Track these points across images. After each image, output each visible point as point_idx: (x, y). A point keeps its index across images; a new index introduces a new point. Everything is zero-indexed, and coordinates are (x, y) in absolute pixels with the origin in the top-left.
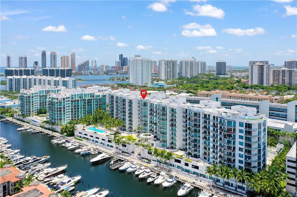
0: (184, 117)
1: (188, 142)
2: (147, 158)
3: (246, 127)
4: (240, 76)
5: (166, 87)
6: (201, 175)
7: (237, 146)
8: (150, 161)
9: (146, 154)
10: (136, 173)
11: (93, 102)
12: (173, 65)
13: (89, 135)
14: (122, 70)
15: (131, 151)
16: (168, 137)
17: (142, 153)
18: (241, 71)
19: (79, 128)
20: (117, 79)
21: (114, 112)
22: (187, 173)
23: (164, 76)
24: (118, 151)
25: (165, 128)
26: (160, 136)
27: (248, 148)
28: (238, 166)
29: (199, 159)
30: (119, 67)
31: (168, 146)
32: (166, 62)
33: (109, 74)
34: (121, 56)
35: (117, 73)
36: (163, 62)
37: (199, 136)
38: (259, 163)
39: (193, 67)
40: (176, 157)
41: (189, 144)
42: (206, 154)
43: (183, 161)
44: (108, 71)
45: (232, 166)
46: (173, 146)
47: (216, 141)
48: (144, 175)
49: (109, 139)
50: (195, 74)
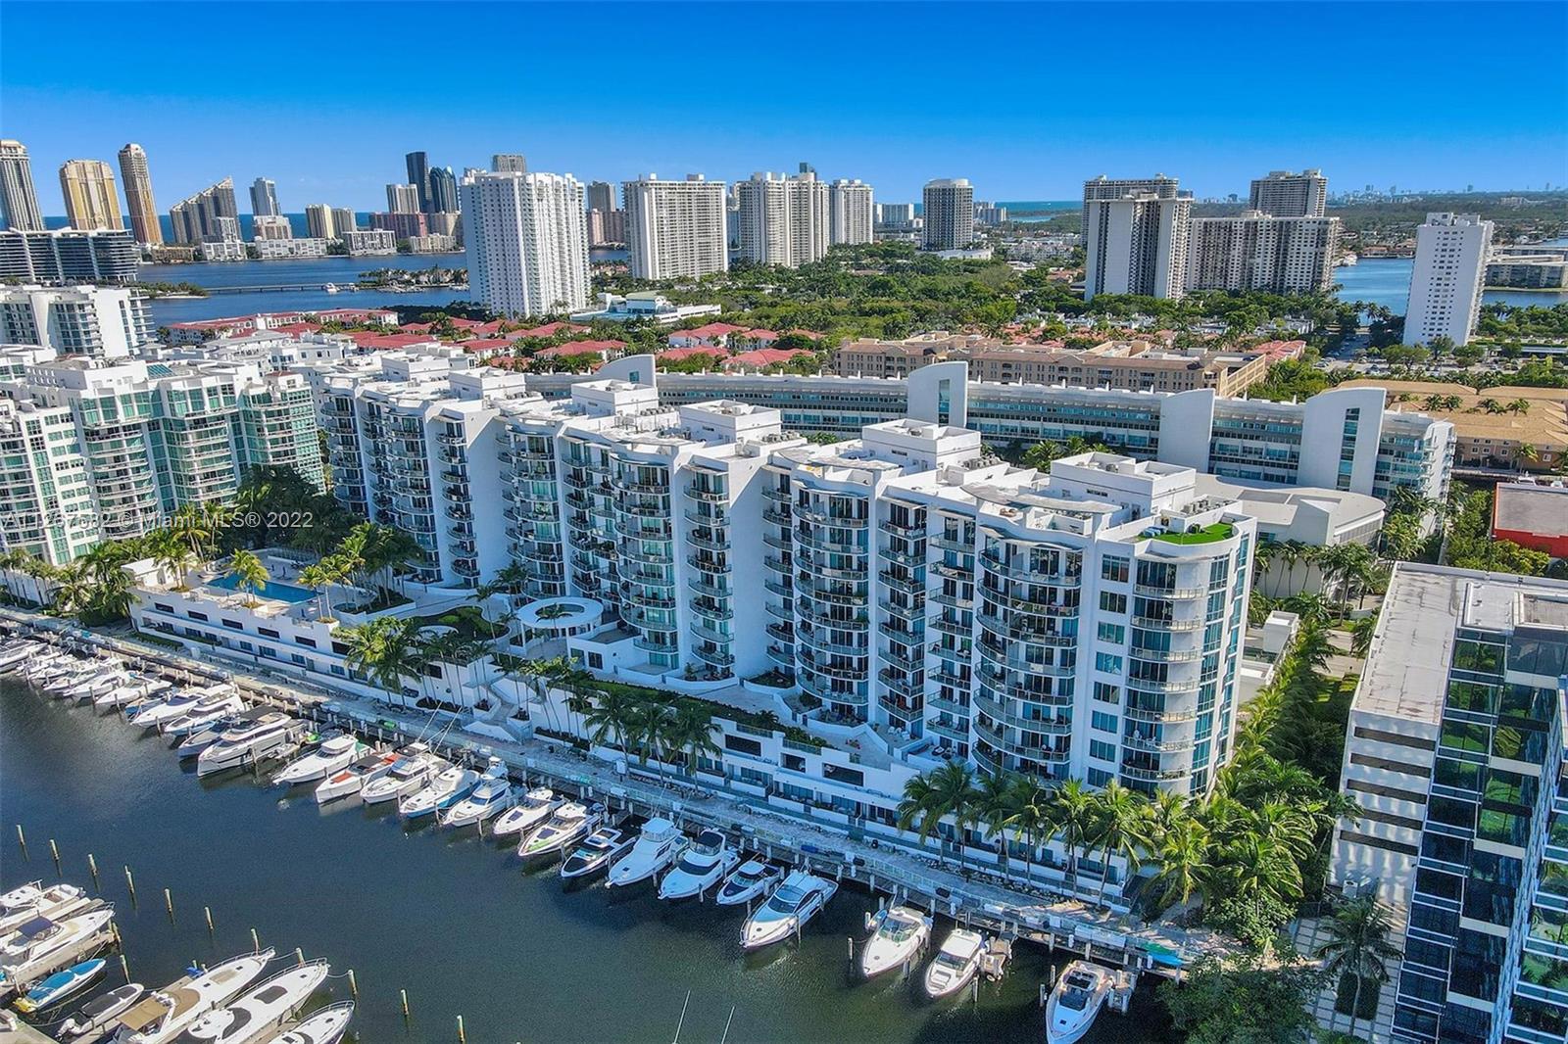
0: (769, 514)
1: (797, 594)
2: (564, 729)
3: (1142, 580)
4: (1039, 250)
5: (666, 319)
6: (876, 813)
7: (1086, 675)
8: (584, 744)
9: (556, 710)
10: (502, 827)
11: (237, 429)
12: (704, 208)
13: (215, 617)
14: (431, 231)
15: (470, 697)
16: (684, 619)
17: (534, 708)
18: (1040, 226)
19: (151, 581)
20: (403, 283)
21: (367, 484)
22: (799, 807)
23: (653, 260)
24: (397, 699)
25: (660, 576)
26: (634, 613)
27: (1143, 687)
28: (1083, 768)
29: (865, 727)
30: (413, 218)
31: (682, 664)
32: (663, 193)
33: (357, 253)
34: (415, 161)
35: (404, 249)
36: (646, 194)
37: (864, 619)
38: (1200, 753)
39: (808, 214)
40: (730, 727)
41: (807, 654)
42: (902, 705)
43: (773, 746)
44: (348, 238)
45: (1050, 770)
46: (712, 661)
47: (958, 645)
48: (549, 838)
49: (339, 641)
50: (819, 249)
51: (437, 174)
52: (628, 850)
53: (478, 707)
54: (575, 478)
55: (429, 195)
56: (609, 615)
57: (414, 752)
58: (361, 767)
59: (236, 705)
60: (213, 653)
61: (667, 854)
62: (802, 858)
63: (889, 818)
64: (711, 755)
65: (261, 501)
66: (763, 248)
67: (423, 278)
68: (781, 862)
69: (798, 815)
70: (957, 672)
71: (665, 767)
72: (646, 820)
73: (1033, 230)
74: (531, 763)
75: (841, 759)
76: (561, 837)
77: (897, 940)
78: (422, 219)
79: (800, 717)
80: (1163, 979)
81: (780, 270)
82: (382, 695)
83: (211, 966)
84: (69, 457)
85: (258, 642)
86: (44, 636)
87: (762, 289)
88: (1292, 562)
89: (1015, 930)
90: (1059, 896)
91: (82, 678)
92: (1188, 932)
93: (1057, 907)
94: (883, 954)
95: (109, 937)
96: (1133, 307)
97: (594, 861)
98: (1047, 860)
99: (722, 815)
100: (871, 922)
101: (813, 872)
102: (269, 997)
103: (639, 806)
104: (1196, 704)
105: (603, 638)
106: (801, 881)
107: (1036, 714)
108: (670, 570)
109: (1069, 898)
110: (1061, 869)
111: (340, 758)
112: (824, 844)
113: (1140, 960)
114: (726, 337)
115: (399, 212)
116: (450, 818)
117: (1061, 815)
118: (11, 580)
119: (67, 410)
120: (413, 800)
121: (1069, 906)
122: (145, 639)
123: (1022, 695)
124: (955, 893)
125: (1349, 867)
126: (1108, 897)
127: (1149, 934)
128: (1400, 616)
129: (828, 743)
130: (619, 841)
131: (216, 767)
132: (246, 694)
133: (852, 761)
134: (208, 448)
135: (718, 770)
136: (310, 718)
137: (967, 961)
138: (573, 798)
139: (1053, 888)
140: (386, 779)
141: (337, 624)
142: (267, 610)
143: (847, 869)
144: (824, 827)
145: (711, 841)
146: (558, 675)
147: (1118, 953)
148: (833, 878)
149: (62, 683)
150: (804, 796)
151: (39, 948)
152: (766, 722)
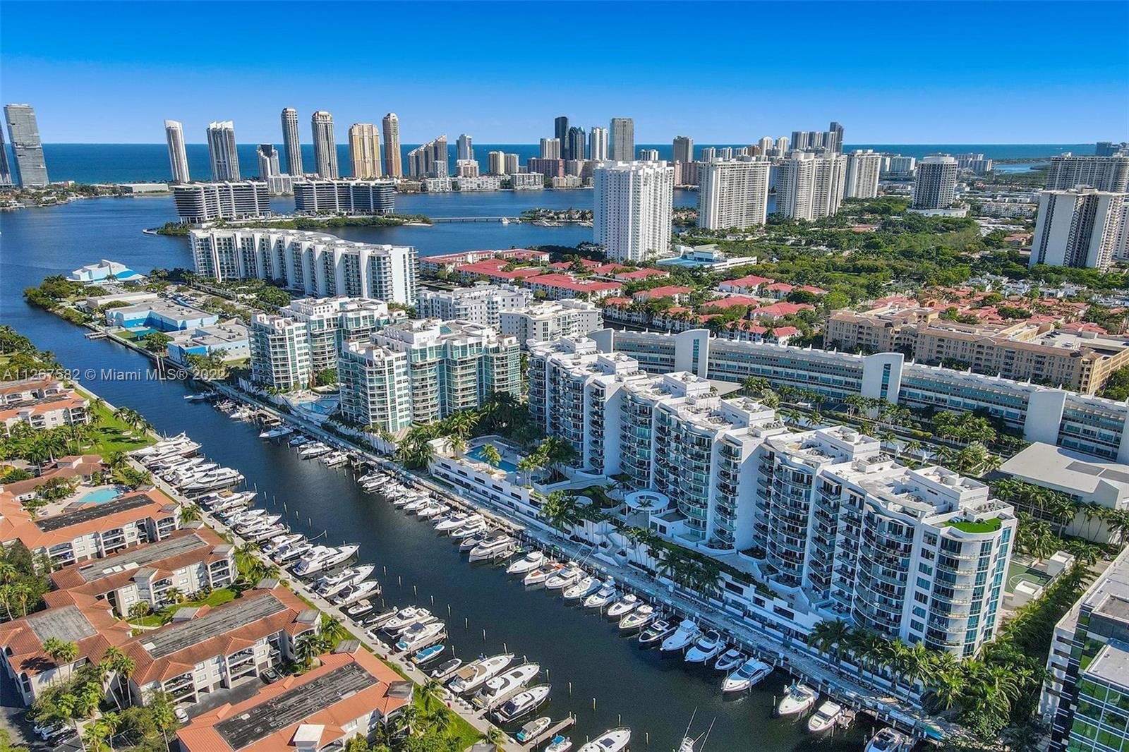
0: (762, 470)
2: (644, 564)
3: (943, 547)
4: (1007, 209)
5: (719, 267)
6: (798, 635)
7: (911, 588)
8: (653, 573)
9: (641, 553)
10: (612, 612)
11: (480, 365)
12: (753, 180)
13: (472, 475)
14: (567, 172)
15: (597, 539)
16: (711, 514)
17: (629, 551)
18: (1019, 177)
19: (440, 451)
20: (549, 218)
21: (547, 407)
22: (760, 625)
23: (715, 216)
24: (560, 534)
25: (701, 491)
26: (686, 508)
27: (941, 599)
28: (906, 633)
29: (799, 588)
30: (556, 163)
31: (707, 538)
32: (726, 171)
33: (519, 188)
34: (560, 123)
35: (548, 185)
36: (714, 172)
37: (804, 534)
38: (971, 635)
39: (828, 180)
40: (729, 578)
41: (773, 545)
42: (819, 580)
43: (750, 592)
44: (514, 178)
45: (890, 630)
46: (723, 539)
47: (851, 557)
48: (634, 622)
49: (534, 499)
50: (833, 206)
51: (573, 131)
52: (673, 633)
53: (600, 545)
54: (661, 430)
55: (567, 146)
56: (673, 504)
57: (571, 567)
58: (544, 569)
59: (483, 526)
60: (469, 493)
61: (691, 638)
62: (757, 652)
63: (805, 638)
64: (718, 592)
65: (494, 412)
66: (792, 206)
67: (562, 216)
68: (747, 652)
69: (758, 628)
70: (849, 570)
71: (694, 592)
72: (683, 620)
73: (1010, 181)
74: (626, 580)
75: (783, 605)
76: (640, 621)
77: (798, 700)
78: (561, 163)
79: (765, 577)
80: (928, 743)
81: (803, 223)
82: (553, 531)
83: (489, 656)
84: (403, 378)
85: (491, 492)
86: (389, 472)
87: (788, 240)
88: (1090, 517)
89: (859, 706)
90: (887, 694)
91: (410, 500)
92: (951, 725)
93: (884, 699)
94: (789, 706)
95: (444, 635)
96: (1063, 277)
97: (654, 637)
98: (884, 675)
99: (719, 622)
100: (787, 690)
101: (762, 660)
102: (517, 675)
103: (678, 611)
104: (969, 611)
105: (668, 518)
106: (756, 665)
107: (885, 601)
108: (707, 490)
109: (892, 697)
110: (890, 681)
111: (536, 563)
112: (770, 647)
113: (920, 733)
114: (757, 286)
115: (546, 158)
116: (587, 603)
117: (890, 655)
118: (371, 438)
119: (404, 354)
120: (570, 591)
121: (890, 700)
122: (435, 480)
123: (878, 591)
124: (832, 683)
125: (1048, 706)
126: (912, 699)
127: (929, 722)
128: (1120, 572)
129: (778, 595)
130: (667, 628)
131: (477, 558)
132: (487, 520)
133: (789, 606)
134: (466, 375)
135: (720, 599)
136: (518, 538)
137: (831, 717)
138: (646, 602)
139: (884, 690)
140: (557, 578)
141: (533, 490)
142: (498, 475)
143: (779, 661)
144: (771, 638)
145: (712, 637)
146: (644, 537)
147: (911, 728)
148: (772, 664)
149: (402, 501)
150: (762, 620)
151: (419, 636)
152: (748, 579)
